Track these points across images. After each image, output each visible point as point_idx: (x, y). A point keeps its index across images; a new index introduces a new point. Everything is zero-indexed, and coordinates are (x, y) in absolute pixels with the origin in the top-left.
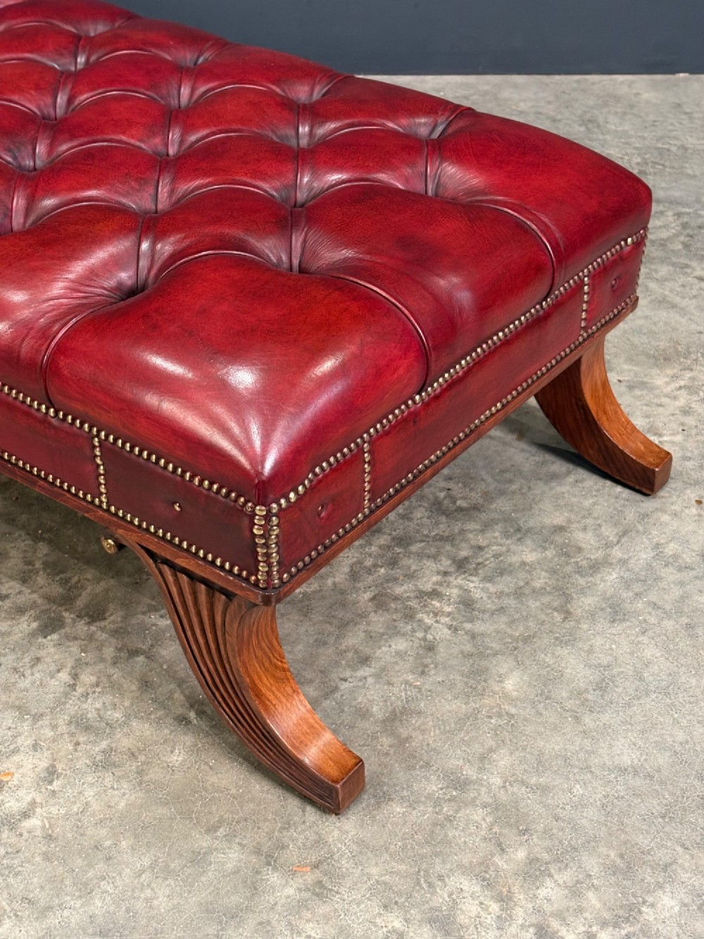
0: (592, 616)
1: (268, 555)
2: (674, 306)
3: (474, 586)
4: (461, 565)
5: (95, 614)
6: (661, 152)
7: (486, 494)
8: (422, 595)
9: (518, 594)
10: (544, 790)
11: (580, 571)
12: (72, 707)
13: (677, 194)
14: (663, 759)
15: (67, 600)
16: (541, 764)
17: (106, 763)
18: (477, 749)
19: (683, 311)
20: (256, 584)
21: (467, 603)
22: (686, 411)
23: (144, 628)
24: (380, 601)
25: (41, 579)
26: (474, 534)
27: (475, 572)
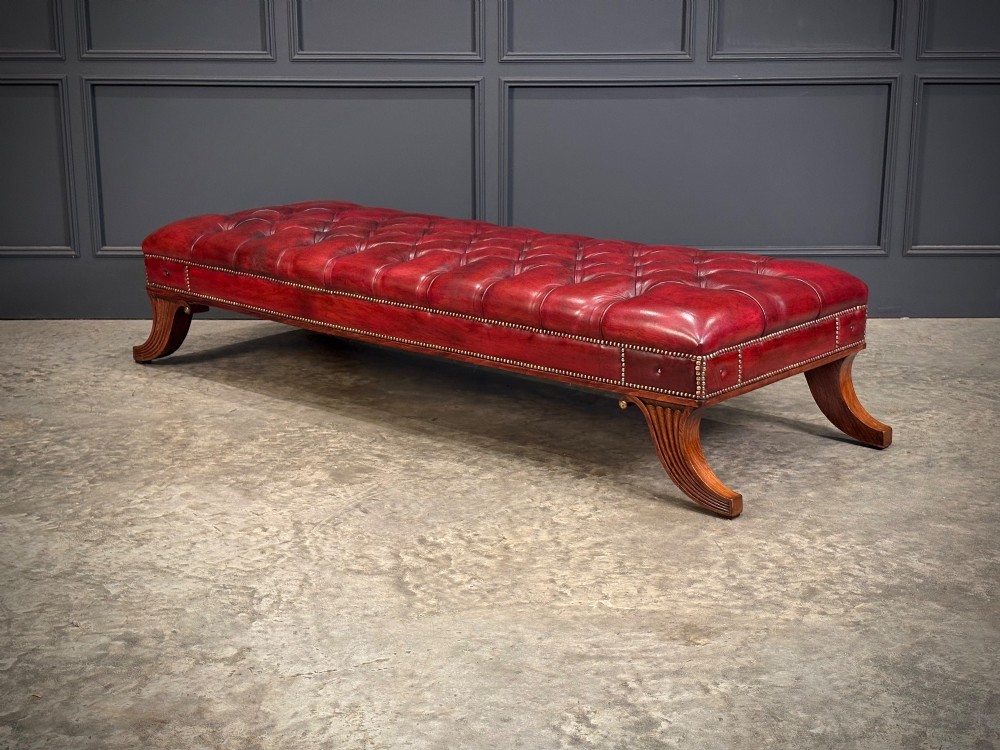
0: (851, 480)
1: (701, 382)
2: (896, 397)
3: (789, 472)
4: (782, 466)
5: (600, 474)
6: (890, 347)
7: (793, 449)
8: (762, 473)
9: (813, 474)
10: (829, 518)
11: (845, 469)
12: (599, 494)
13: (899, 361)
14: (887, 513)
15: (587, 471)
16: (826, 512)
17: (620, 507)
18: (796, 508)
19: (902, 398)
20: (696, 398)
21: (787, 476)
22: (904, 427)
23: (625, 479)
24: (741, 474)
25: (570, 465)
26: (787, 459)
27: (790, 468)
